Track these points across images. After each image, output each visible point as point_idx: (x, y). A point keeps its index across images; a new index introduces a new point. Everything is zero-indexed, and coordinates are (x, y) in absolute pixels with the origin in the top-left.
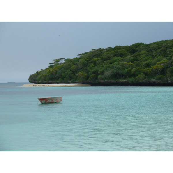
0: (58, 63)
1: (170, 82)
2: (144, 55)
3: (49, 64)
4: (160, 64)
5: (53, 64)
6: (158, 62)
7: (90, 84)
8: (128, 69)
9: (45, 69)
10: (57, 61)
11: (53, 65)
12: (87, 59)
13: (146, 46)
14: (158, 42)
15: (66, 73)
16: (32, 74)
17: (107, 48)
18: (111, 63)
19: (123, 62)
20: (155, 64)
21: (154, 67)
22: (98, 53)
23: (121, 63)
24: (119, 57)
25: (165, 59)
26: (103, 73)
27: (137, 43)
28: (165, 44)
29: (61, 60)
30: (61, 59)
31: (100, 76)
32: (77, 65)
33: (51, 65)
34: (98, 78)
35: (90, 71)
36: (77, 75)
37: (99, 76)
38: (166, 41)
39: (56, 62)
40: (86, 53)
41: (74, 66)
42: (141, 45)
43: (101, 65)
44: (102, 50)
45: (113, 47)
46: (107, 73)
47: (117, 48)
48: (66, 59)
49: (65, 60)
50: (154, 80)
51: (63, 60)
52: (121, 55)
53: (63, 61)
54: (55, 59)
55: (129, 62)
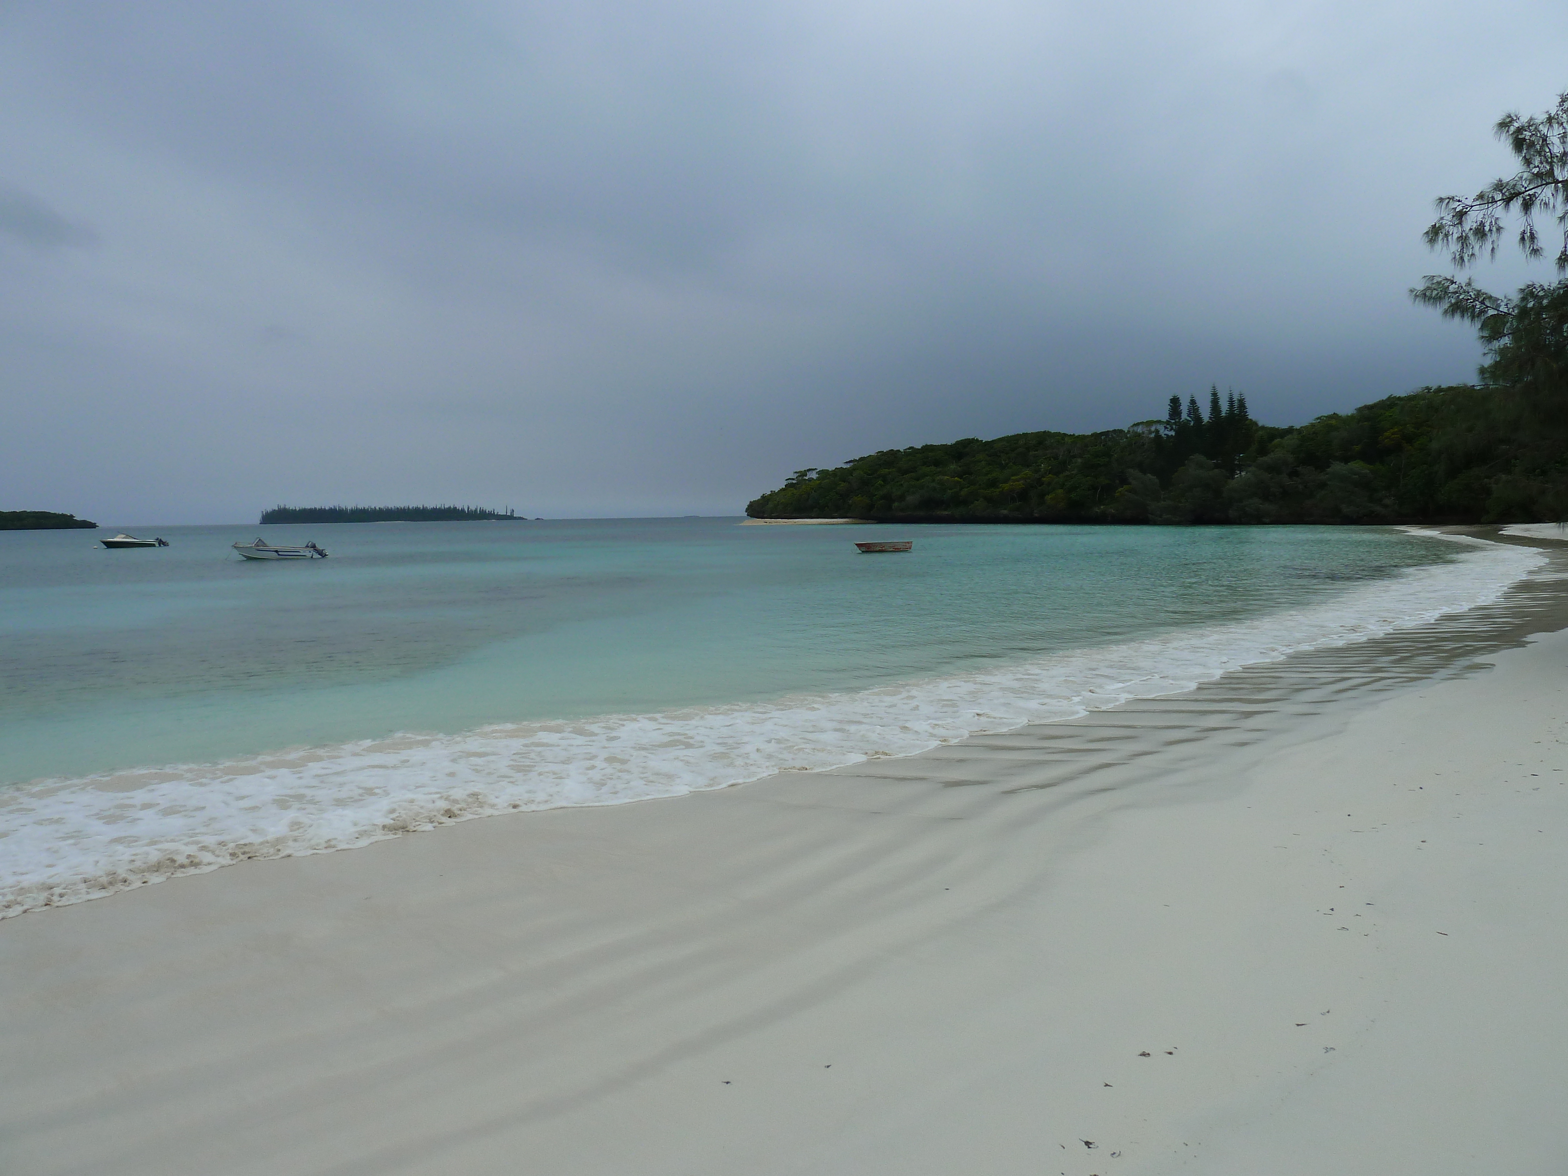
0: (805, 478)
1: (1036, 515)
2: (983, 463)
3: (787, 480)
4: (1018, 480)
5: (793, 479)
6: (1013, 478)
7: (876, 520)
8: (953, 491)
9: (779, 491)
10: (803, 474)
11: (794, 482)
12: (869, 470)
13: (985, 445)
14: (1008, 437)
15: (828, 498)
16: (752, 501)
17: (906, 449)
18: (918, 480)
19: (941, 477)
20: (1006, 481)
21: (1006, 487)
22: (889, 459)
23: (938, 478)
24: (933, 468)
25: (1027, 471)
26: (902, 498)
27: (965, 440)
28: (1024, 441)
29: (810, 472)
30: (809, 470)
31: (896, 504)
32: (849, 483)
33: (790, 481)
34: (893, 507)
35: (876, 495)
36: (850, 502)
37: (894, 505)
38: (1025, 435)
39: (799, 476)
40: (862, 459)
41: (843, 484)
42: (973, 443)
43: (898, 482)
44: (896, 454)
45: (918, 446)
46: (911, 499)
47: (927, 448)
48: (820, 471)
49: (818, 473)
50: (1005, 512)
51: (814, 472)
52: (937, 463)
53: (814, 475)
54: (798, 471)
55: (954, 477)
